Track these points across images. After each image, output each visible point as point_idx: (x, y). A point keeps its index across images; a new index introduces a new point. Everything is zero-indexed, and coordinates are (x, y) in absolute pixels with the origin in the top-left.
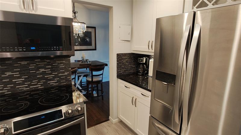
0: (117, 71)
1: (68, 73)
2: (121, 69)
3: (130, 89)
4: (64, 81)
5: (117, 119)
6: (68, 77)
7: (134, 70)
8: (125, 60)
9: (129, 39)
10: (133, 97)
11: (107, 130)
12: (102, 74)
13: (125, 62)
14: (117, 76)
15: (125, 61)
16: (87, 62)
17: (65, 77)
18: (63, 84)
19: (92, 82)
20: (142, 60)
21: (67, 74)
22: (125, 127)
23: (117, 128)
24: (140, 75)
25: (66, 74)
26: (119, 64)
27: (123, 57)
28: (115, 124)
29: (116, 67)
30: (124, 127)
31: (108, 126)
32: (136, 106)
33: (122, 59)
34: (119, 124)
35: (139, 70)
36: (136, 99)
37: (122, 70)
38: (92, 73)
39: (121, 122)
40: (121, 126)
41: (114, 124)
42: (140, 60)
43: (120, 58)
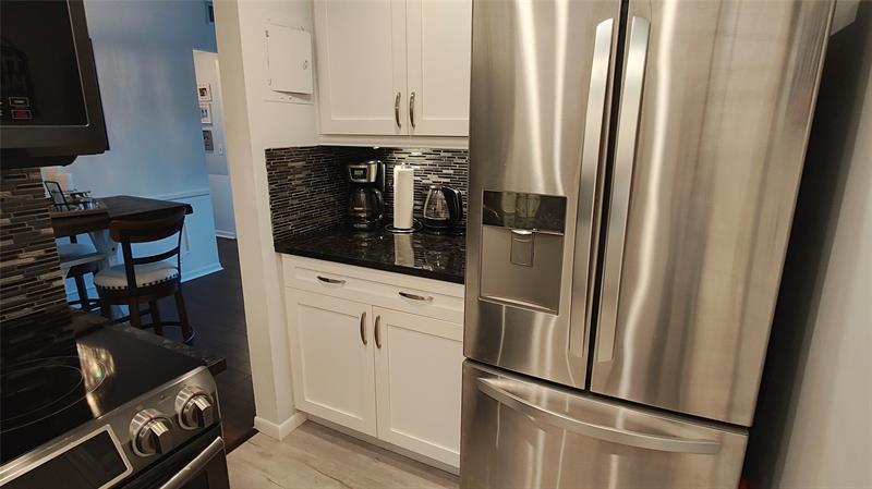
0: (274, 223)
1: (41, 252)
2: (286, 215)
3: (346, 286)
4: (22, 297)
5: (292, 418)
6: (43, 277)
7: (332, 214)
8: (301, 176)
9: (308, 90)
10: (364, 315)
11: (264, 470)
12: (177, 251)
13: (300, 182)
14: (275, 245)
15: (298, 179)
16: (85, 204)
17: (21, 277)
18: (15, 315)
19: (131, 293)
20: (366, 173)
21: (32, 260)
22: (330, 437)
23: (305, 452)
24: (363, 230)
25: (27, 258)
26: (280, 195)
27: (290, 164)
28: (289, 438)
29: (269, 207)
30: (327, 440)
31: (262, 455)
32: (379, 346)
33: (288, 173)
34: (303, 434)
35: (356, 211)
36: (378, 318)
37: (291, 217)
38: (127, 252)
39: (310, 424)
40: (316, 438)
41: (284, 440)
42: (356, 173)
43: (282, 169)
